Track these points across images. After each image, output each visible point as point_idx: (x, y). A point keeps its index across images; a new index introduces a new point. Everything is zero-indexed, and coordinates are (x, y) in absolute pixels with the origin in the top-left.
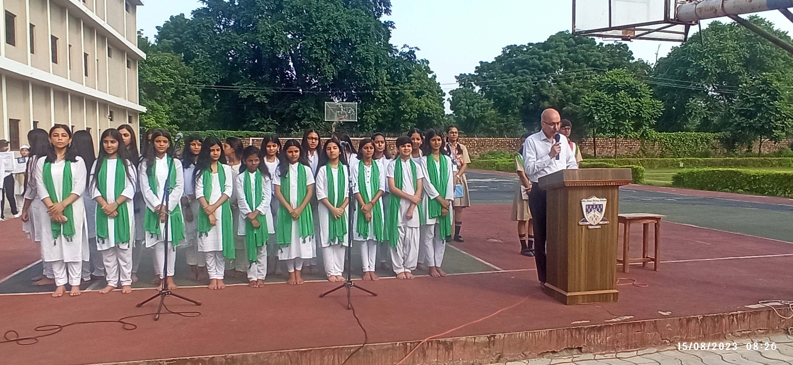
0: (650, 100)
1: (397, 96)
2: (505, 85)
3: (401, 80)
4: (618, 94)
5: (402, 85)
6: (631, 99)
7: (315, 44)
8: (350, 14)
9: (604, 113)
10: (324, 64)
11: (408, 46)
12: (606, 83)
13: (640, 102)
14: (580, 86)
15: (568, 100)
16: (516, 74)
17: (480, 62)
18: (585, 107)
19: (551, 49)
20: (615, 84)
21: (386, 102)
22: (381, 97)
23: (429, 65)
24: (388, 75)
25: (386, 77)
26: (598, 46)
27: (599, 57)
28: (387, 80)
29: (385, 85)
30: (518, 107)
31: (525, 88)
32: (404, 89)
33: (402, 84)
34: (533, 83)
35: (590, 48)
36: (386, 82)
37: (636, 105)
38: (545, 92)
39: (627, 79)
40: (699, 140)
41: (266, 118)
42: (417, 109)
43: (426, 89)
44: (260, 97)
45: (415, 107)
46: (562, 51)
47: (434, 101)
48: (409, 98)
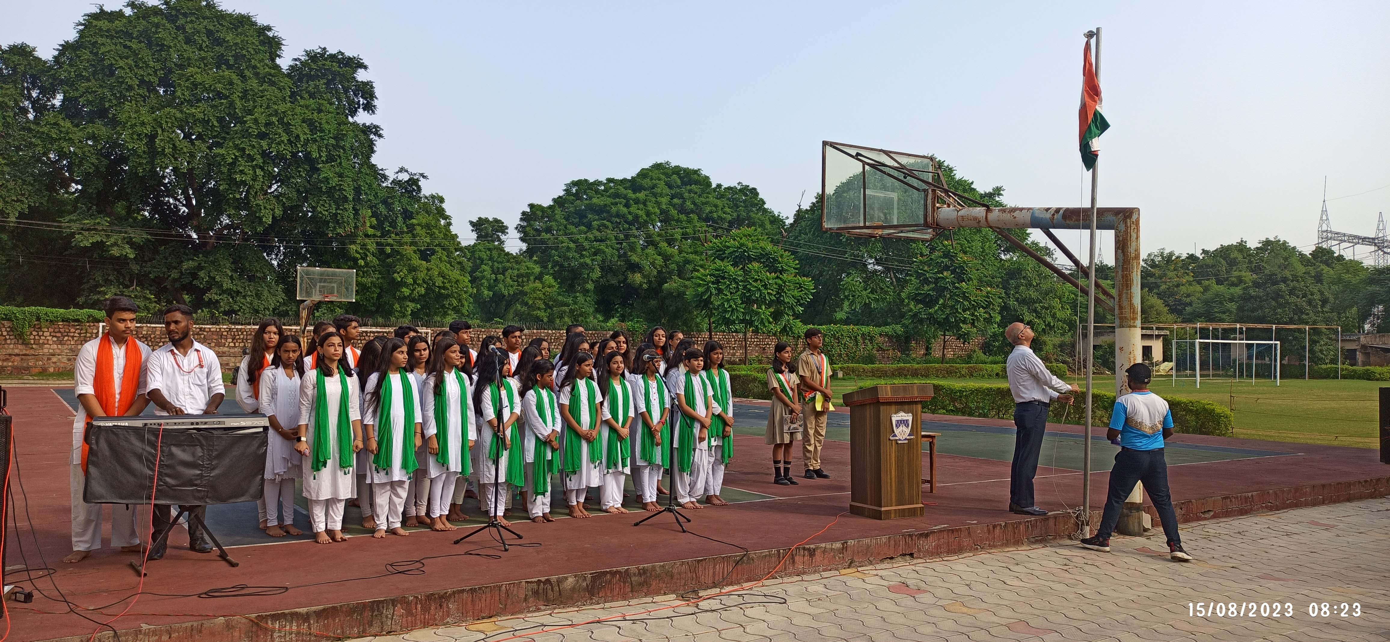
0: (795, 276)
1: (389, 256)
2: (572, 245)
3: (395, 227)
4: (750, 266)
5: (398, 237)
6: (768, 274)
7: (242, 157)
8: (307, 107)
9: (728, 294)
10: (256, 193)
11: (407, 171)
12: (732, 249)
13: (781, 279)
14: (690, 250)
15: (671, 273)
16: (589, 227)
17: (529, 205)
18: (699, 285)
19: (644, 190)
20: (745, 251)
21: (367, 264)
22: (358, 256)
23: (444, 206)
24: (374, 219)
25: (371, 222)
26: (715, 190)
27: (716, 206)
28: (371, 227)
29: (367, 236)
30: (592, 280)
31: (604, 252)
32: (401, 244)
33: (397, 234)
34: (617, 244)
35: (703, 192)
36: (371, 231)
37: (776, 284)
38: (635, 258)
39: (762, 244)
40: (859, 338)
41: (127, 287)
42: (423, 280)
43: (439, 245)
44: (118, 246)
45: (421, 275)
46: (661, 195)
47: (451, 266)
48: (410, 260)
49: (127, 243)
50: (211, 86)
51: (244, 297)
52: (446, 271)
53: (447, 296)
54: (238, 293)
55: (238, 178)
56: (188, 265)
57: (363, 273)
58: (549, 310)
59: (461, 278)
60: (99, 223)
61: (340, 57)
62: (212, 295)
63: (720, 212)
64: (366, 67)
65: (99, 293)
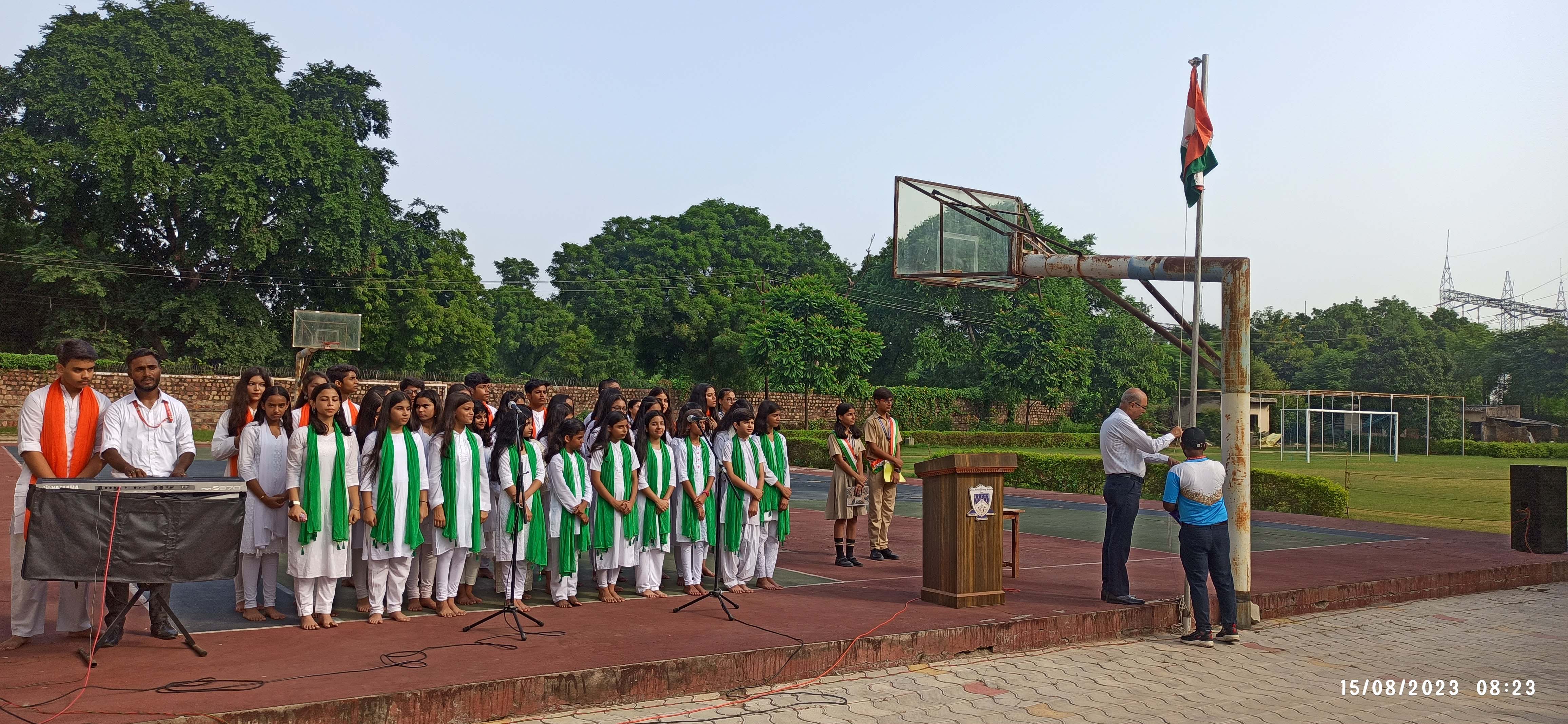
0: (863, 331)
1: (400, 299)
2: (611, 291)
3: (408, 267)
4: (812, 318)
5: (411, 278)
6: (832, 327)
7: (233, 183)
8: (309, 128)
9: (787, 349)
10: (248, 225)
11: (423, 203)
12: (792, 299)
13: (846, 333)
14: (744, 299)
15: (723, 324)
16: (631, 270)
17: (563, 245)
18: (755, 338)
19: (694, 230)
20: (806, 301)
21: (375, 309)
22: (366, 299)
23: (465, 243)
24: (384, 257)
25: (381, 260)
26: (773, 231)
27: (775, 250)
28: (381, 266)
29: (376, 276)
30: (633, 331)
31: (647, 300)
32: (415, 286)
33: (410, 275)
34: (662, 290)
35: (760, 233)
36: (380, 271)
37: (841, 339)
38: (682, 307)
39: (826, 293)
40: (933, 401)
41: (97, 330)
42: (440, 327)
43: (459, 288)
44: (86, 282)
45: (438, 322)
46: (713, 236)
47: (472, 312)
48: (425, 304)
49: (98, 279)
50: (198, 102)
51: (233, 343)
52: (466, 318)
53: (467, 347)
54: (225, 338)
55: (228, 207)
56: (167, 306)
57: (371, 318)
58: (584, 364)
59: (483, 326)
60: (64, 256)
61: (349, 72)
62: (195, 341)
63: (779, 257)
64: (378, 85)
65: (64, 336)
